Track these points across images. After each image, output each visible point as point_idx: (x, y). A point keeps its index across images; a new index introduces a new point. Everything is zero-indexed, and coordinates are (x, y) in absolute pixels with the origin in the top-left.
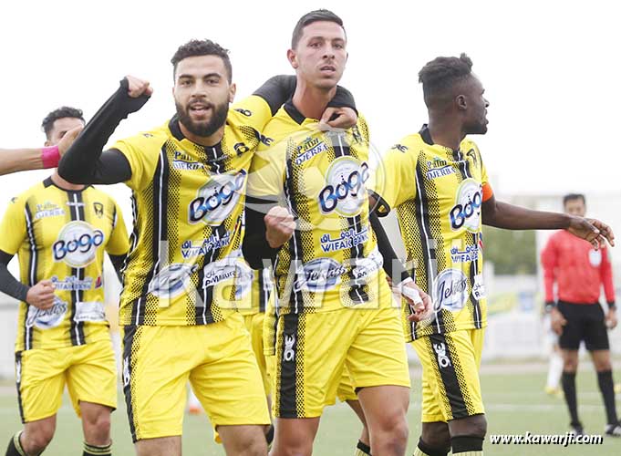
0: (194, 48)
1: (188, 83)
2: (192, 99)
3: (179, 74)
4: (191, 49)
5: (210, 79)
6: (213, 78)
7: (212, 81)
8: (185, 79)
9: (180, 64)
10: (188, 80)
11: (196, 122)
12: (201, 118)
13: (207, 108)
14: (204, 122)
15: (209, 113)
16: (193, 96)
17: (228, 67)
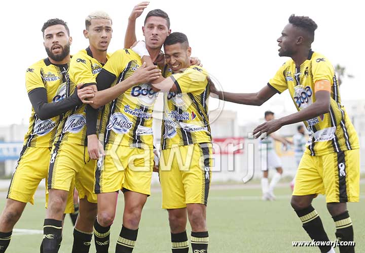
0: (51, 22)
1: (50, 38)
2: (52, 44)
3: (46, 34)
4: (50, 23)
5: (59, 34)
6: (60, 34)
7: (60, 36)
8: (48, 36)
9: (45, 30)
10: (50, 36)
11: (55, 54)
12: (57, 52)
13: (59, 48)
14: (59, 54)
15: (60, 50)
16: (53, 43)
17: (67, 29)
